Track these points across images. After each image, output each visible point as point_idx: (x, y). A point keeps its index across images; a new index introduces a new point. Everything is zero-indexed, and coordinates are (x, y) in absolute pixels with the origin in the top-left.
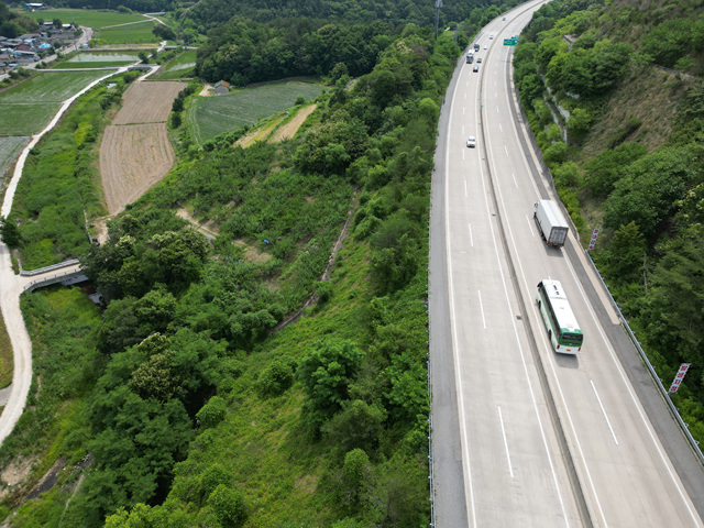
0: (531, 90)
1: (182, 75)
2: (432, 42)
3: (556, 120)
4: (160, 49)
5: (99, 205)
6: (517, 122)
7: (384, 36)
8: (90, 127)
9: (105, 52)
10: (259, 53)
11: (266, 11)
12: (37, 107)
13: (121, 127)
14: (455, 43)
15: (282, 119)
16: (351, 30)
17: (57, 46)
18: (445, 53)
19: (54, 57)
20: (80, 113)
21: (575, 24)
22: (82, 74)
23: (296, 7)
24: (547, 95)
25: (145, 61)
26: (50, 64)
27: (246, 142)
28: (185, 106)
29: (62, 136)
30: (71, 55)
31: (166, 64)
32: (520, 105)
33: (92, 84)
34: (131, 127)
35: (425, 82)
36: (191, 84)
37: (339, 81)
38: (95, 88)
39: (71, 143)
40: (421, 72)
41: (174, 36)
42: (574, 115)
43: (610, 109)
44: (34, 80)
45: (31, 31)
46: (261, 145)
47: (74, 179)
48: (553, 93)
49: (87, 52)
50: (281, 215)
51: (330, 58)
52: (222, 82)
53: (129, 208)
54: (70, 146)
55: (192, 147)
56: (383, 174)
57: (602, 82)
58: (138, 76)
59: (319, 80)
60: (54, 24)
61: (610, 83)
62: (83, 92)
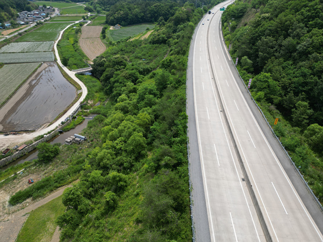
33: (68, 27)
36: (105, 26)
52: (118, 24)
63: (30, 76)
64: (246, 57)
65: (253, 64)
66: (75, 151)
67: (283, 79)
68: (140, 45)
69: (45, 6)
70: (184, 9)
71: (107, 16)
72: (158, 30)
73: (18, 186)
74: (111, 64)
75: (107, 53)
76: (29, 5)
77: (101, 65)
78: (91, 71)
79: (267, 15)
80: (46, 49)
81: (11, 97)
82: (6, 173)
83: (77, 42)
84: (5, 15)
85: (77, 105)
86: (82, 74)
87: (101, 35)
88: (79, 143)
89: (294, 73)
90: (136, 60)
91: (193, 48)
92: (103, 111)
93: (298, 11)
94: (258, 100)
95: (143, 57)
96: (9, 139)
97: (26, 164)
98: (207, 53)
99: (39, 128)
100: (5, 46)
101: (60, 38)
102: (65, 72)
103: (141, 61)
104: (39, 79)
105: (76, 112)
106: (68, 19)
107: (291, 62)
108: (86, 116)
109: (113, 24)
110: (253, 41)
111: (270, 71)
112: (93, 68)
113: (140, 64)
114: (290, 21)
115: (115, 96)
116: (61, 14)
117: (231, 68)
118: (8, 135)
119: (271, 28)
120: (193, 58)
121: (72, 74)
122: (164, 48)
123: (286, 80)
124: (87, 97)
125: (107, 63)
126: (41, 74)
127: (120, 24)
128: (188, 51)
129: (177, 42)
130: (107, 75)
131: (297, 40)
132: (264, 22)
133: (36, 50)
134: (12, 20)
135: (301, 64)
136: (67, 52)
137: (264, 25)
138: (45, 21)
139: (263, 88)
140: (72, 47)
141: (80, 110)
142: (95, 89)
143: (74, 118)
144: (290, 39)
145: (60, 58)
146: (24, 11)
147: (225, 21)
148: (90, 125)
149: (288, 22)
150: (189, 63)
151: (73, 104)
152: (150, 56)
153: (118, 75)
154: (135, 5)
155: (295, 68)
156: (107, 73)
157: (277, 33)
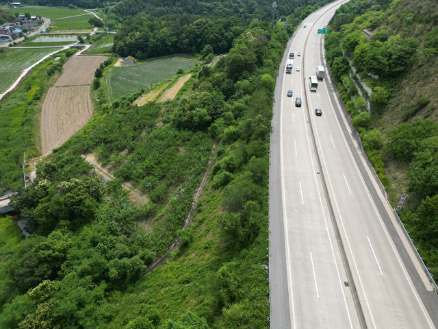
0: (340, 68)
1: (105, 52)
2: (269, 32)
3: (360, 93)
4: (92, 33)
5: (35, 149)
6: (330, 91)
7: (238, 27)
8: (38, 88)
9: (57, 35)
10: (154, 38)
11: (162, 8)
12: (6, 73)
13: (60, 89)
14: (285, 32)
15: (167, 85)
16: (216, 23)
17: (25, 31)
18: (278, 39)
19: (23, 38)
20: (34, 78)
21: (371, 22)
22: (39, 51)
23: (182, 6)
24: (352, 73)
25: (82, 42)
26: (19, 43)
27: (141, 102)
28: (104, 74)
29: (19, 95)
30: (34, 38)
31: (95, 44)
32: (331, 77)
33: (45, 58)
34: (67, 88)
35: (265, 60)
36: (110, 58)
37: (207, 58)
38: (46, 60)
39: (24, 100)
40: (263, 54)
41: (102, 24)
42: (375, 91)
43: (402, 88)
44: (7, 54)
45: (10, 21)
46: (151, 104)
47: (21, 127)
48: (357, 72)
49: (45, 35)
50: (159, 163)
51: (201, 42)
52: (129, 57)
53: (55, 151)
54: (22, 102)
55: (104, 105)
56: (234, 133)
57: (396, 68)
58: (75, 52)
59: (194, 56)
60: (26, 16)
61: (402, 68)
62: (38, 63)
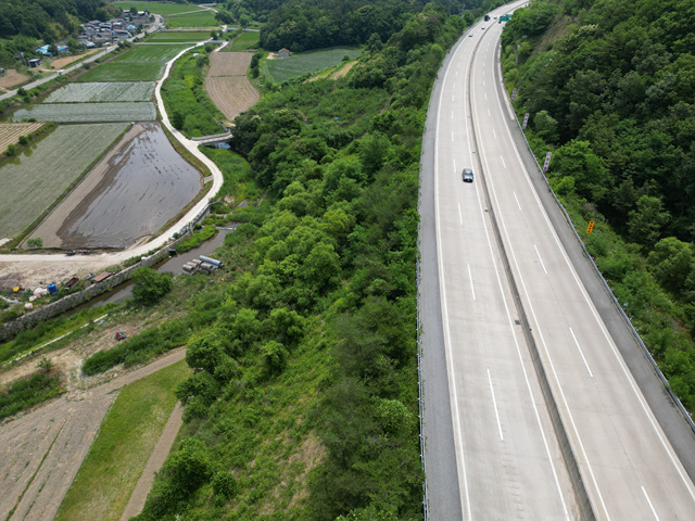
63: (110, 148)
64: (544, 112)
65: (559, 126)
66: (202, 287)
67: (614, 154)
68: (330, 91)
69: (134, 11)
70: (423, 17)
71: (263, 31)
72: (368, 59)
73: (97, 343)
74: (270, 126)
75: (263, 105)
76: (103, 9)
77: (251, 128)
78: (230, 142)
79: (591, 27)
80: (139, 96)
81: (74, 186)
82: (73, 322)
83: (201, 83)
84: (57, 28)
85: (203, 204)
86: (212, 146)
87: (250, 70)
88: (209, 272)
89: (637, 142)
90: (322, 118)
91: (438, 95)
92: (254, 216)
93: (654, 18)
94: (562, 192)
95: (335, 113)
96: (75, 263)
97: (109, 307)
98: (466, 106)
99: (130, 244)
100: (58, 91)
101: (166, 75)
102: (178, 143)
103: (331, 121)
104: (128, 153)
105: (201, 217)
106: (181, 37)
107: (632, 121)
108: (220, 225)
109: (274, 48)
110: (560, 79)
111: (590, 138)
112: (233, 134)
113: (329, 126)
114: (637, 39)
115: (278, 188)
116: (167, 27)
117: (513, 134)
118: (73, 254)
119: (596, 53)
120: (436, 114)
121: (192, 146)
122: (380, 95)
123: (619, 155)
124: (222, 189)
125: (263, 124)
126: (132, 144)
127: (288, 48)
128: (427, 100)
129: (407, 84)
130: (262, 148)
131: (649, 78)
132: (584, 42)
133: (119, 99)
134: (70, 38)
135: (652, 123)
136: (181, 104)
137: (584, 47)
138: (134, 41)
139: (574, 170)
140: (192, 94)
141: (208, 214)
142: (237, 175)
143: (198, 228)
144: (633, 75)
145: (168, 114)
146: (93, 20)
147: (509, 43)
148: (230, 240)
149: (632, 41)
150: (428, 124)
151: (195, 202)
152: (349, 112)
153: (284, 146)
154: (320, 8)
155: (641, 132)
156: (262, 144)
157: (610, 63)
